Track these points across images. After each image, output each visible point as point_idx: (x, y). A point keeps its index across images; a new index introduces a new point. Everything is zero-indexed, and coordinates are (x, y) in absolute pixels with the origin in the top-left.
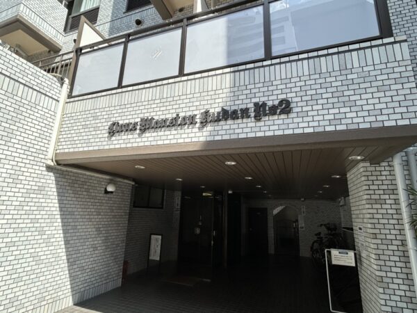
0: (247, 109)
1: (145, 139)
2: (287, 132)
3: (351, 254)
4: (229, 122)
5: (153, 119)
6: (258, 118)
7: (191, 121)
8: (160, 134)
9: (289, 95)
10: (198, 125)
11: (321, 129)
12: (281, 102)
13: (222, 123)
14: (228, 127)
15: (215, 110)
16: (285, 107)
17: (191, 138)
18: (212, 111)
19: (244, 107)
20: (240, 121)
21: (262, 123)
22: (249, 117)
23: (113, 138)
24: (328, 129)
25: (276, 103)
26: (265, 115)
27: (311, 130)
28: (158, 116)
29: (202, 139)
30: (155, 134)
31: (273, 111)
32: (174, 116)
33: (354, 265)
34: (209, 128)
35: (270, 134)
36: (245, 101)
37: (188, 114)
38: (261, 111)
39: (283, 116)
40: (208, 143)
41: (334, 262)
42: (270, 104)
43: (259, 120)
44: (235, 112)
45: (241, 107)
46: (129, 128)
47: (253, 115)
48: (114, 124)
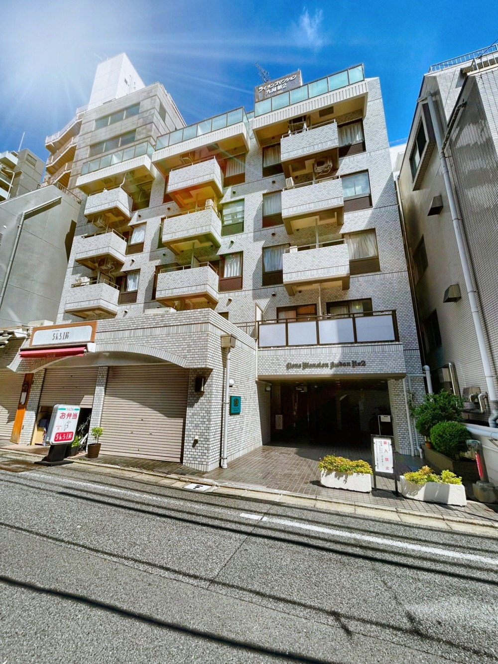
0: (349, 363)
1: (306, 371)
2: (365, 372)
3: (389, 417)
4: (343, 367)
5: (308, 363)
6: (353, 366)
7: (326, 365)
8: (313, 369)
9: (365, 359)
10: (329, 367)
11: (376, 372)
12: (362, 362)
13: (340, 367)
14: (342, 369)
15: (336, 362)
16: (363, 364)
17: (327, 372)
18: (335, 362)
19: (348, 361)
20: (347, 367)
21: (355, 369)
22: (350, 366)
23: (289, 370)
24: (378, 372)
25: (360, 361)
26: (356, 366)
27: (373, 372)
28: (311, 362)
29: (331, 373)
30: (310, 369)
31: (359, 364)
32: (319, 362)
33: (390, 421)
34: (334, 369)
35: (359, 373)
36: (348, 359)
37: (325, 362)
38: (355, 364)
39: (363, 367)
40: (334, 375)
41: (382, 421)
42: (358, 361)
43: (354, 367)
44: (345, 363)
45: (347, 361)
46: (297, 366)
47: (352, 365)
48: (289, 364)
